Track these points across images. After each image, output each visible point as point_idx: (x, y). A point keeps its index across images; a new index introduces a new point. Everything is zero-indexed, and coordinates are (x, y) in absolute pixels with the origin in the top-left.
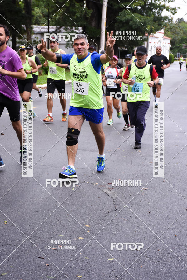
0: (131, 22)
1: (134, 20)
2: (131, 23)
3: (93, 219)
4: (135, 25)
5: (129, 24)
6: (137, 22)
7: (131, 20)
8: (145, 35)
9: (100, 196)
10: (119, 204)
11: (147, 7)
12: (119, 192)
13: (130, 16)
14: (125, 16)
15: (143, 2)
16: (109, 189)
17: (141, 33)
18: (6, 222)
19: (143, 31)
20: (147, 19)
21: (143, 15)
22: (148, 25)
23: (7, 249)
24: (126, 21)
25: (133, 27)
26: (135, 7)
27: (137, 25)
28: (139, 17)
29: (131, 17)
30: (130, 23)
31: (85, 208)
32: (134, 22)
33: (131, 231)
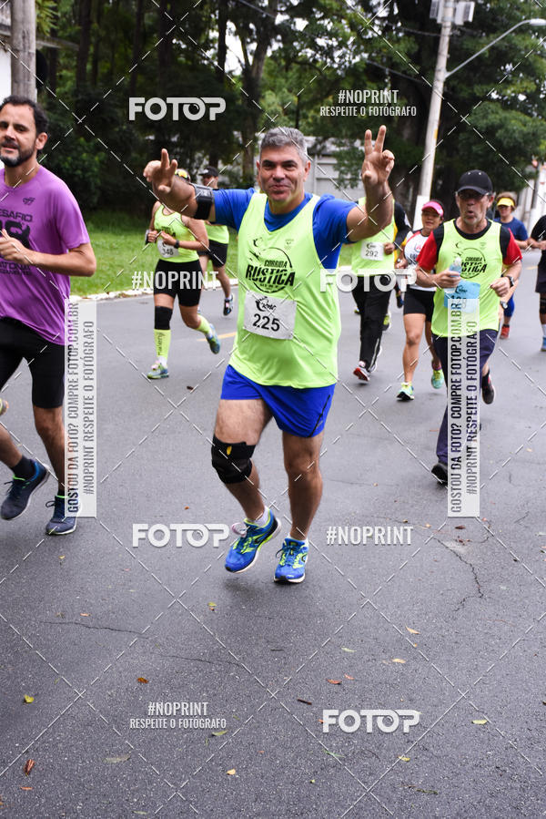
0: (500, 131)
1: (509, 127)
2: (500, 133)
3: (426, 614)
4: (511, 138)
5: (494, 135)
6: (514, 131)
7: (501, 126)
8: (531, 164)
9: (438, 558)
10: (489, 581)
11: (542, 96)
12: (485, 550)
13: (498, 116)
14: (485, 117)
15: (533, 83)
16: (461, 541)
17: (522, 159)
18: (212, 604)
19: (529, 154)
20: (542, 125)
21: (531, 115)
22: (542, 141)
23: (220, 671)
24: (487, 128)
25: (505, 143)
26: (513, 95)
27: (515, 138)
28: (521, 121)
29: (500, 120)
30: (497, 135)
31: (402, 584)
32: (507, 131)
33: (525, 654)
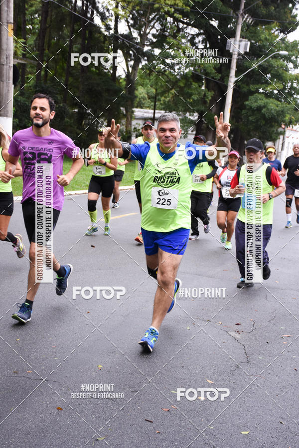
0: (264, 109)
1: (269, 107)
2: (264, 110)
3: (218, 372)
4: (270, 113)
5: (261, 111)
6: (272, 110)
7: (265, 107)
8: (281, 127)
9: (225, 341)
10: (253, 354)
11: (286, 91)
12: (251, 337)
13: (263, 102)
14: (256, 101)
15: (281, 84)
16: (238, 332)
17: (276, 124)
18: (100, 366)
19: (280, 122)
20: (287, 106)
21: (281, 101)
22: (287, 115)
23: (103, 404)
24: (257, 108)
25: (267, 115)
26: (271, 90)
27: (272, 113)
28: (275, 104)
29: (264, 103)
30: (263, 111)
31: (205, 355)
32: (268, 109)
33: (271, 395)
